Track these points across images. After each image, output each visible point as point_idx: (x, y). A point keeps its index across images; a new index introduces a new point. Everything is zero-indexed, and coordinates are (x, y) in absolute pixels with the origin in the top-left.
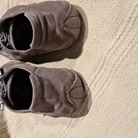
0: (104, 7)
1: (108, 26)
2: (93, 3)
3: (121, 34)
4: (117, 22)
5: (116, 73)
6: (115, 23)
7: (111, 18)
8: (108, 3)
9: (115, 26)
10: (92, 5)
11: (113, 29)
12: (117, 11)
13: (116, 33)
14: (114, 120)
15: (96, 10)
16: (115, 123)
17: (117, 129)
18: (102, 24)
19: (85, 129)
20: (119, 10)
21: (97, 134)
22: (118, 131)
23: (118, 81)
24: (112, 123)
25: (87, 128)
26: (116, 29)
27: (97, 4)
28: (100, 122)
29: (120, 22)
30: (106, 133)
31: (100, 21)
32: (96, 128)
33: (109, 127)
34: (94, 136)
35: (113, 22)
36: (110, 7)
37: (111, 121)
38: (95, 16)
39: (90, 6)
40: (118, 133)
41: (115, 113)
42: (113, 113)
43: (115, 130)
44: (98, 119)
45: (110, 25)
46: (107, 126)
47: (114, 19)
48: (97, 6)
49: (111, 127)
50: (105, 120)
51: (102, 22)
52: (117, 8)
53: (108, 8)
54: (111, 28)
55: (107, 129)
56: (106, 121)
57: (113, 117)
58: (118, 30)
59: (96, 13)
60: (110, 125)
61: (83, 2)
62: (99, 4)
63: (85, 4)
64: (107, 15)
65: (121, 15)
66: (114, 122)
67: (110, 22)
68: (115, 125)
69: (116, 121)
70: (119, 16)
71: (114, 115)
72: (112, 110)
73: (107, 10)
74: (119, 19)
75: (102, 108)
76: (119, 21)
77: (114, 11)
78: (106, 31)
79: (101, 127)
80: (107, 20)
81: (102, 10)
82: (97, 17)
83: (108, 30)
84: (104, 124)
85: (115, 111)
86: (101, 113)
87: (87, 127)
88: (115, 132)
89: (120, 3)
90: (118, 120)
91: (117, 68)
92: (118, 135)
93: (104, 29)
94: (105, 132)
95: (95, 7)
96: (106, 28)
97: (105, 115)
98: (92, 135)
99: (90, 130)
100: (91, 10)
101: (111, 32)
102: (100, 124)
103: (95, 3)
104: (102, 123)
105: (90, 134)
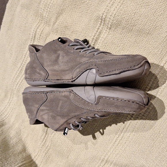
0: (148, 41)
1: (154, 56)
2: (137, 38)
3: (165, 63)
4: (162, 54)
5: (162, 93)
6: (160, 55)
7: (157, 51)
8: (152, 38)
9: (160, 56)
10: (136, 40)
11: (158, 59)
12: (162, 45)
13: (160, 62)
14: (160, 132)
15: (141, 44)
16: (162, 135)
17: (163, 139)
18: (147, 55)
19: (131, 145)
20: (164, 44)
21: (144, 147)
22: (165, 140)
23: (164, 99)
24: (159, 135)
25: (134, 144)
26: (161, 59)
27: (141, 39)
28: (147, 136)
29: (165, 53)
30: (154, 144)
31: (145, 52)
32: (143, 142)
33: (156, 139)
34: (141, 149)
35: (159, 54)
36: (155, 42)
37: (158, 134)
38: (139, 48)
39: (134, 40)
40: (165, 142)
41: (161, 126)
42: (159, 127)
43: (162, 140)
44: (145, 134)
45: (156, 55)
46: (154, 138)
47: (160, 51)
48: (141, 40)
49: (158, 139)
50: (152, 133)
51: (147, 54)
52: (163, 43)
53: (153, 42)
54: (157, 58)
55: (154, 141)
56: (154, 134)
57: (159, 130)
58: (162, 59)
59: (140, 46)
60: (157, 137)
61: (127, 37)
62: (144, 39)
63: (129, 38)
64: (152, 48)
65: (165, 48)
66: (160, 134)
67: (156, 54)
68: (161, 136)
69: (163, 132)
70: (164, 49)
71: (161, 128)
72: (159, 124)
73: (152, 44)
74: (163, 51)
75: (149, 124)
76: (163, 53)
77: (160, 45)
78: (153, 61)
79: (148, 140)
80: (153, 52)
81: (147, 44)
82: (141, 49)
83: (154, 60)
84: (151, 137)
85: (161, 124)
86: (148, 128)
87: (134, 142)
88: (162, 142)
89: (165, 39)
90: (164, 132)
91: (163, 89)
92: (164, 144)
93: (150, 59)
94: (152, 144)
95: (139, 41)
96: (152, 58)
97: (152, 129)
98: (139, 148)
99: (137, 145)
100: (135, 44)
101: (157, 61)
102: (147, 137)
103: (139, 38)
104: (149, 136)
105: (136, 148)
